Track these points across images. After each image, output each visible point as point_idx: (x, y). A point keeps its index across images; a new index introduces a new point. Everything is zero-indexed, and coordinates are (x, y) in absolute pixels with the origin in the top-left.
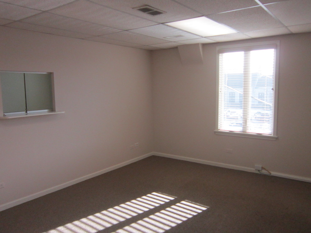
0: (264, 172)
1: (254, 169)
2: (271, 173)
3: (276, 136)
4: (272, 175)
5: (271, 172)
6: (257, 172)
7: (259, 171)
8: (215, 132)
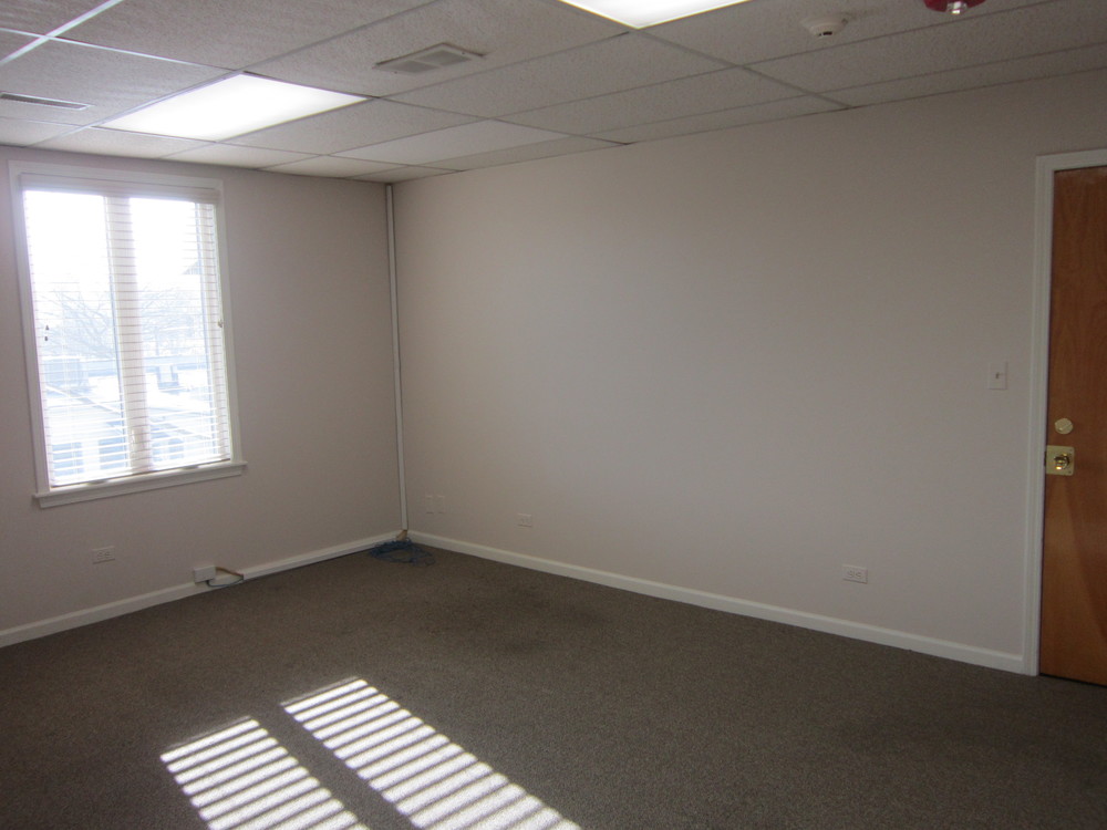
0: (224, 580)
1: (192, 584)
2: (242, 576)
3: (241, 462)
4: (246, 578)
5: (239, 572)
6: (206, 589)
7: (207, 582)
8: (36, 501)
